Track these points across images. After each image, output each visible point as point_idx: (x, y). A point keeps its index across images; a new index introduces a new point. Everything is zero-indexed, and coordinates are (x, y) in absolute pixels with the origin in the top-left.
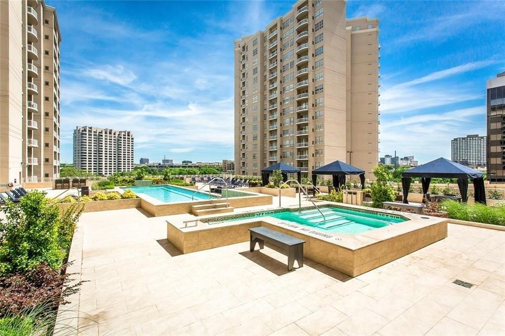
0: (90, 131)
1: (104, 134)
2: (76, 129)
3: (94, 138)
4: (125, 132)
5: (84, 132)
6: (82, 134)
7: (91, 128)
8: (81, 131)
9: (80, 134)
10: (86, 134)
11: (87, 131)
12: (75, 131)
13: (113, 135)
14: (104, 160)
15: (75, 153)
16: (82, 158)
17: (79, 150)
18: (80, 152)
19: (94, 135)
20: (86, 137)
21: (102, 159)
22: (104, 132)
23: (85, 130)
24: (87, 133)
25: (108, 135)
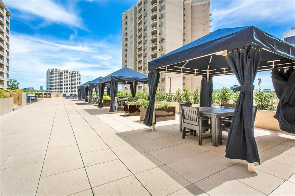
0: (56, 71)
1: (63, 73)
2: (48, 70)
3: (58, 75)
4: (75, 72)
5: (52, 72)
6: (51, 73)
8: (50, 71)
11: (54, 71)
13: (68, 74)
14: (63, 88)
15: (48, 84)
16: (51, 87)
17: (49, 82)
20: (53, 75)
24: (54, 72)
25: (66, 73)
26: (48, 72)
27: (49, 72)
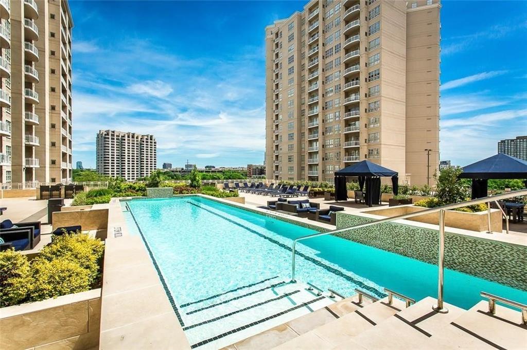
0: (113, 135)
1: (126, 138)
2: (99, 132)
3: (117, 142)
4: (147, 136)
5: (107, 136)
6: (105, 138)
7: (114, 132)
8: (104, 135)
9: (103, 138)
10: (108, 138)
11: (110, 135)
12: (98, 135)
13: (135, 139)
14: (126, 165)
15: (98, 158)
16: (105, 163)
17: (102, 155)
18: (103, 156)
19: (117, 139)
20: (109, 141)
21: (125, 163)
22: (126, 136)
23: (108, 134)
24: (110, 137)
25: (131, 139)
26: (99, 136)
27: (102, 137)
